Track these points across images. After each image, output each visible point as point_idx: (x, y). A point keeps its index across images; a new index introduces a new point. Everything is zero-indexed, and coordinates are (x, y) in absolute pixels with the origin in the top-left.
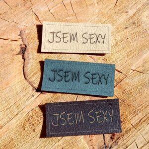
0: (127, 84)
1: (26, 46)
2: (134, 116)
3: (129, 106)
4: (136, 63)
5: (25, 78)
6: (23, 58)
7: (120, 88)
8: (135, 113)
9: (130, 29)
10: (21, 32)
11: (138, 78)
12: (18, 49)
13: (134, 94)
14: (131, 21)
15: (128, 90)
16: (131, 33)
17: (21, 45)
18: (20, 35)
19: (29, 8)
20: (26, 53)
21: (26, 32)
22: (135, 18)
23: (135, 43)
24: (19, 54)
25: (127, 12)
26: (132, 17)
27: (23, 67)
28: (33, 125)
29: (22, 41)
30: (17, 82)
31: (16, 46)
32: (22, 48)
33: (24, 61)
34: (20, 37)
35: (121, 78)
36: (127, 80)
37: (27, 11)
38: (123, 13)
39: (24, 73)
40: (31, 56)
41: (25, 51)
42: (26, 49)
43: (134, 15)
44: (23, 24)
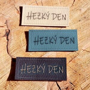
0: (79, 59)
1: (9, 31)
2: (83, 82)
3: (80, 75)
4: (86, 45)
5: (8, 53)
6: (7, 39)
7: (74, 62)
8: (84, 80)
9: (82, 21)
10: (6, 21)
11: (86, 56)
12: (4, 33)
13: (84, 67)
14: (83, 16)
15: (79, 64)
16: (83, 24)
17: (6, 30)
18: (5, 23)
19: (12, 5)
20: (9, 36)
21: (10, 21)
22: (86, 14)
23: (85, 31)
24: (4, 36)
25: (80, 10)
26: (84, 14)
27: (7, 45)
28: (12, 86)
29: (7, 27)
30: (2, 55)
31: (3, 31)
32: (7, 32)
33: (8, 41)
34: (6, 24)
35: (75, 55)
36: (79, 57)
37: (11, 7)
38: (78, 11)
39: (7, 50)
40: (13, 38)
41: (9, 34)
42: (9, 33)
43: (85, 12)
44: (8, 15)
